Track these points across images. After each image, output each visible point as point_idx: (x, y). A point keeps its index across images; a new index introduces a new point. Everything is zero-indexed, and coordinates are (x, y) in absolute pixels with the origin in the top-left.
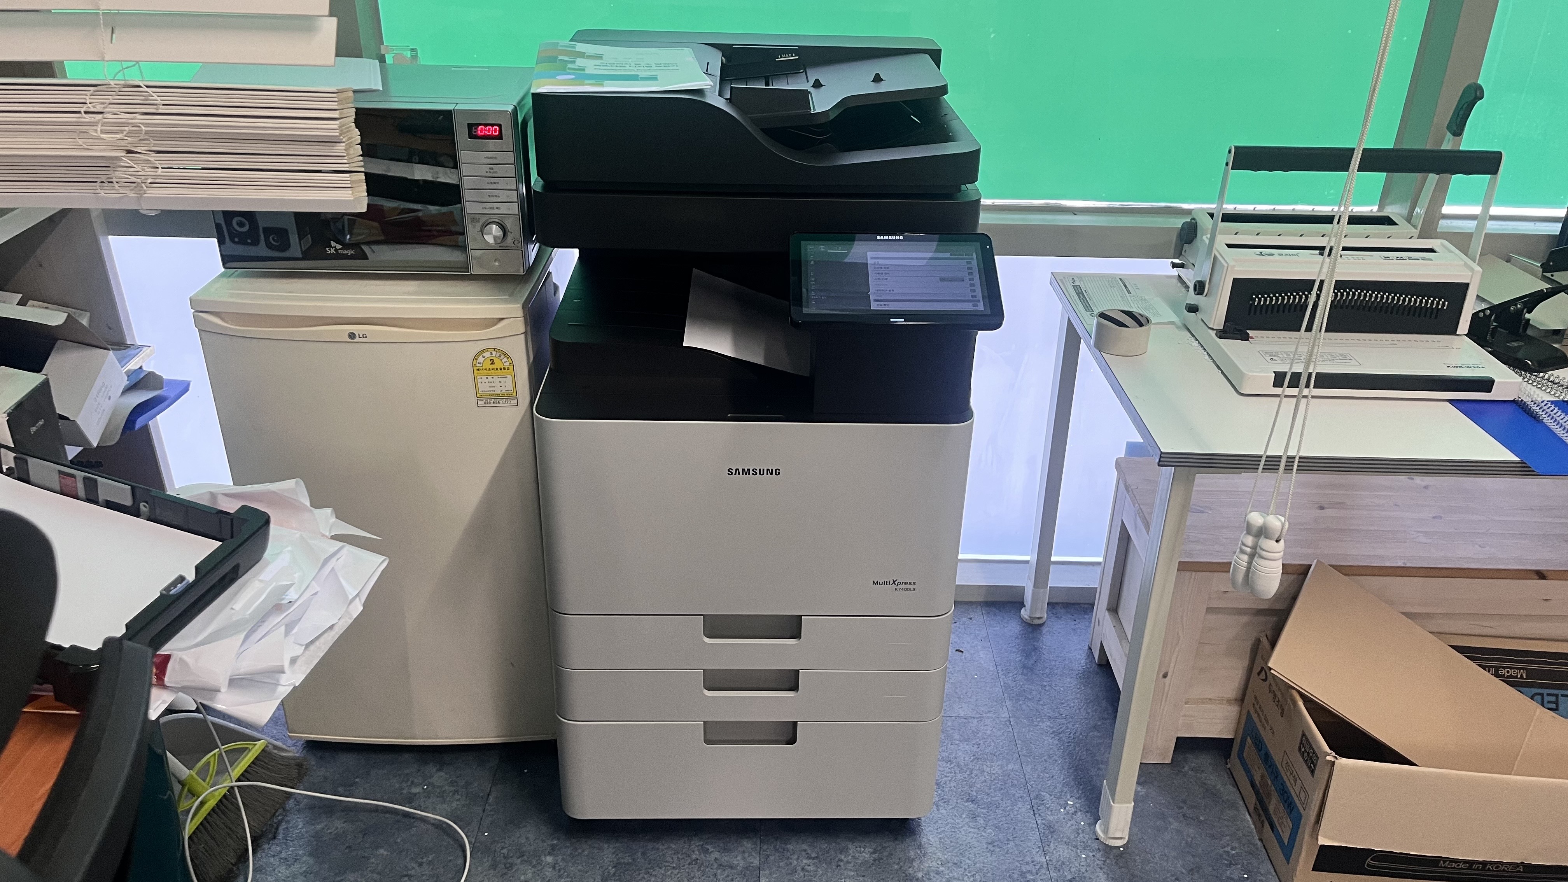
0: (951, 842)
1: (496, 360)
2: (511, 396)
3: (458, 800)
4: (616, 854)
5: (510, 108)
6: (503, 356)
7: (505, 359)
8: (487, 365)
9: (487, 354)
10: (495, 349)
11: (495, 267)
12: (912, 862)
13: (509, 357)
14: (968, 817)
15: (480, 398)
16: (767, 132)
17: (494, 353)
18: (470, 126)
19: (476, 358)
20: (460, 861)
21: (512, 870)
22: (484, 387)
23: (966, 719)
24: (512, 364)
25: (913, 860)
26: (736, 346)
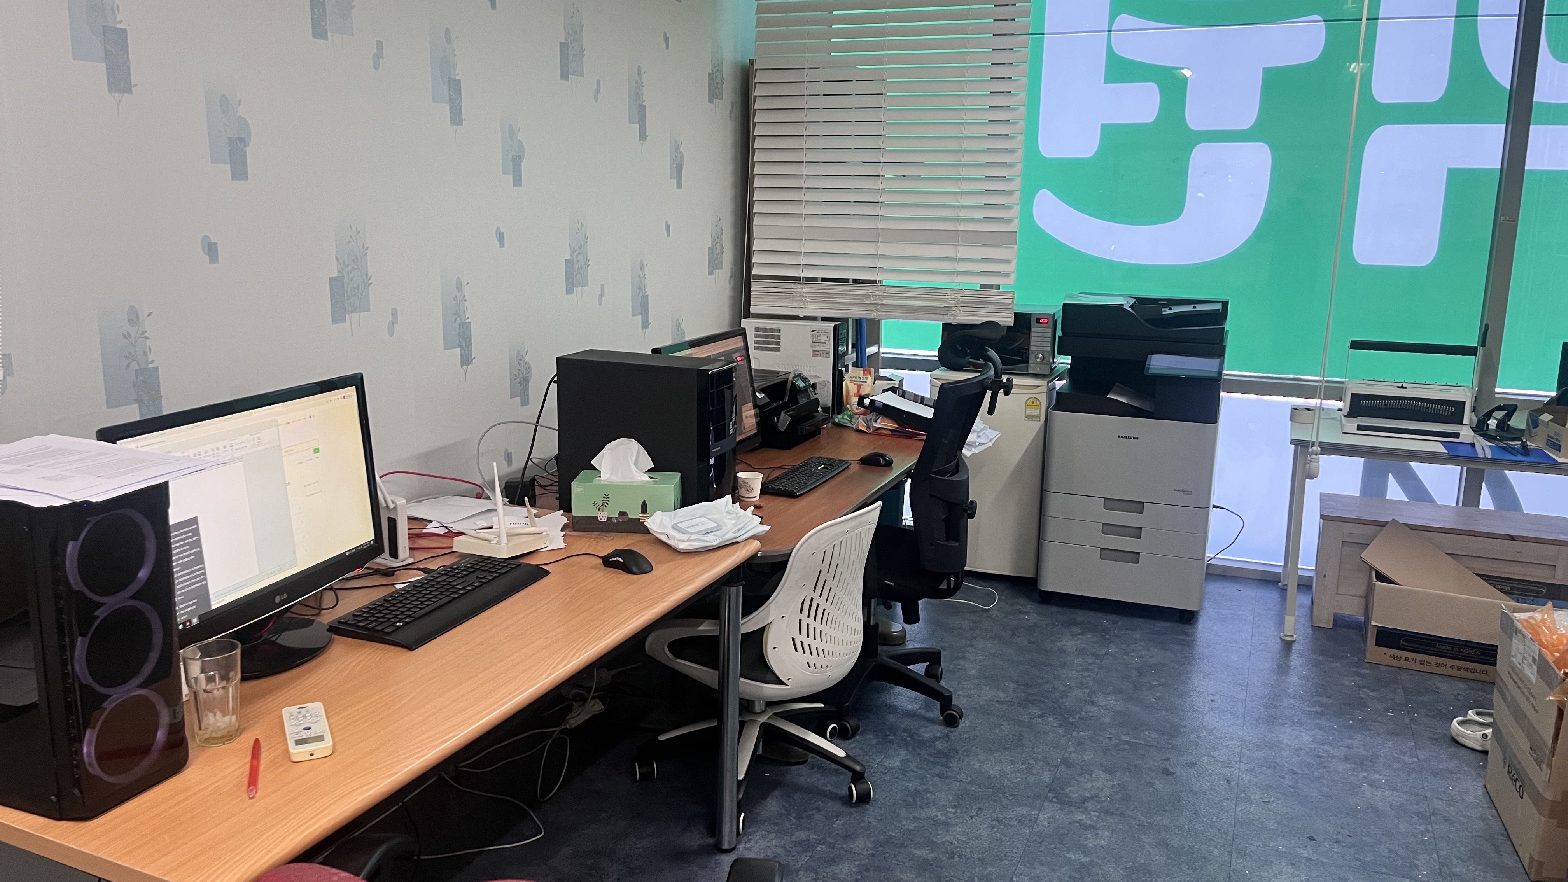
1: (1035, 402)
2: (1038, 417)
5: (1053, 313)
6: (1037, 401)
8: (1031, 404)
9: (1032, 399)
11: (1038, 371)
13: (1039, 401)
15: (1026, 416)
16: (1145, 320)
17: (1034, 399)
18: (1037, 319)
19: (1027, 401)
20: (993, 601)
22: (1028, 413)
24: (1040, 404)
26: (1128, 401)
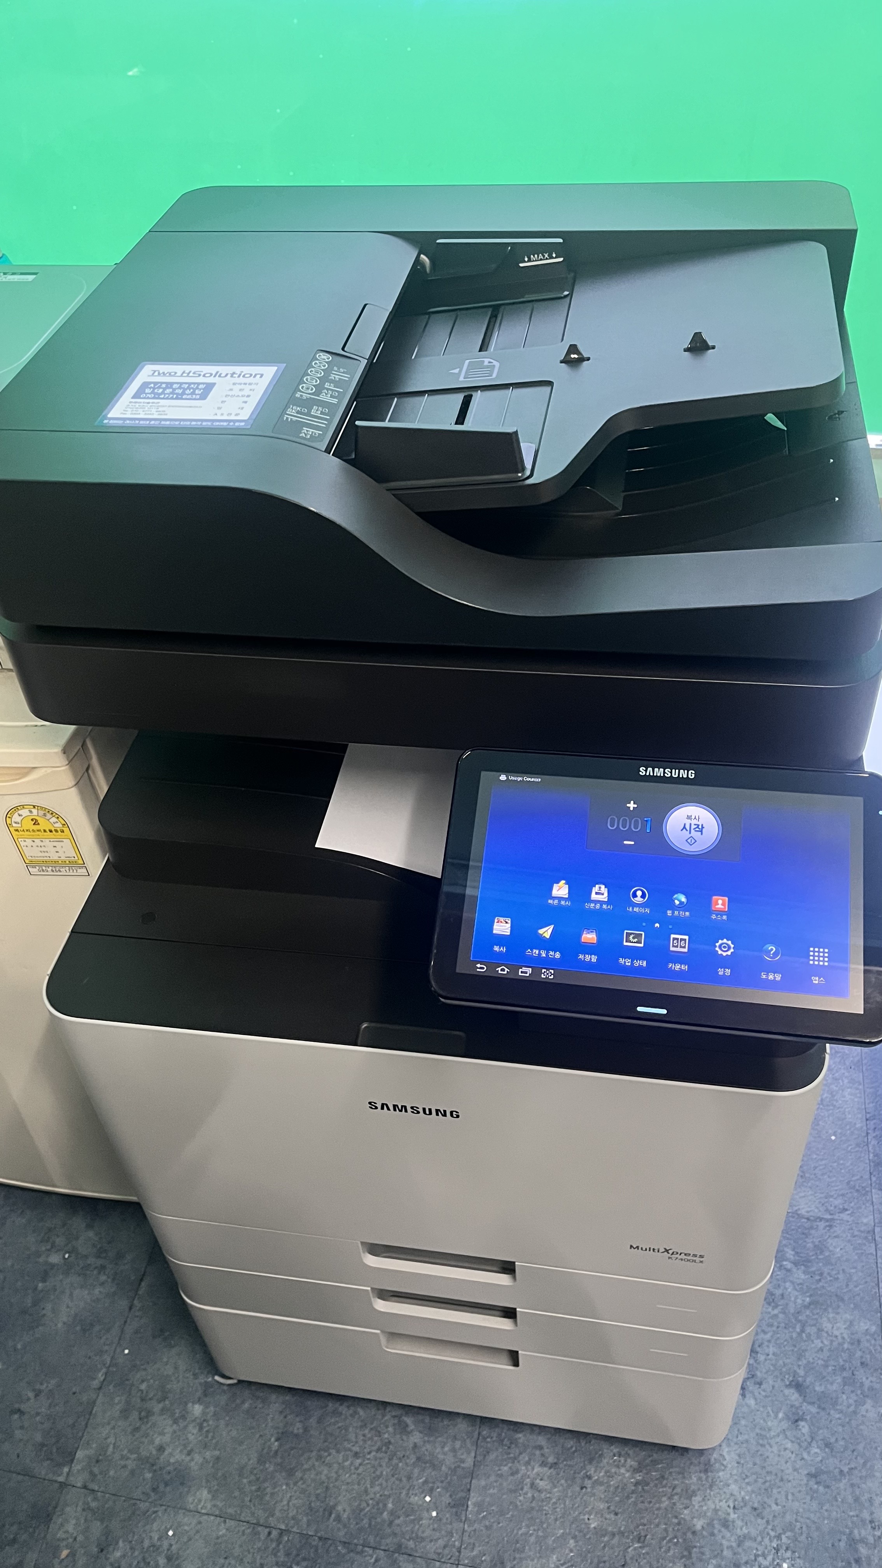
0: (755, 1464)
1: (41, 820)
2: (76, 864)
3: (102, 1284)
4: (284, 1414)
6: (49, 816)
7: (54, 820)
8: (30, 825)
9: (25, 812)
10: (34, 807)
12: (692, 1496)
13: (59, 817)
14: (787, 1417)
15: (30, 864)
17: (35, 811)
19: (8, 816)
21: (147, 1422)
22: (32, 852)
23: (808, 1219)
25: (694, 1493)
